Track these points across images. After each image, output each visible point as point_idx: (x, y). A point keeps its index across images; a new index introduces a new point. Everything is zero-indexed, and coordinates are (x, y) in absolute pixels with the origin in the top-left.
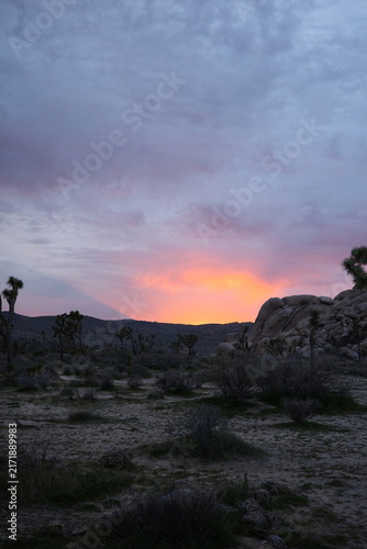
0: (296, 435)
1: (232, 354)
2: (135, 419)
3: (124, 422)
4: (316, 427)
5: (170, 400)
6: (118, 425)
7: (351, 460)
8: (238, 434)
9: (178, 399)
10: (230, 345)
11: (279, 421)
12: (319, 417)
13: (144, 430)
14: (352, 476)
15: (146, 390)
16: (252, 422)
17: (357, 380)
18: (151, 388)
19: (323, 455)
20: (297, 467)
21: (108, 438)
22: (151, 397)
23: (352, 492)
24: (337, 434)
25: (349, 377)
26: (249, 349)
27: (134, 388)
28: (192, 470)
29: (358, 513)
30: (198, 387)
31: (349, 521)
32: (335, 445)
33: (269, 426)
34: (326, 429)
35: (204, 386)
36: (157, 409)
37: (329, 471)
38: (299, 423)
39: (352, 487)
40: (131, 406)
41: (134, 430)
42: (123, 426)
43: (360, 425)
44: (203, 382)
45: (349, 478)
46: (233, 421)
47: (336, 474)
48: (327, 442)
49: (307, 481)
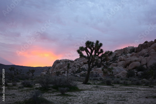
0: (62, 97)
1: (45, 75)
2: (14, 94)
3: (10, 95)
4: (68, 95)
5: (26, 88)
6: (8, 96)
8: (45, 98)
9: (28, 88)
10: (44, 73)
11: (57, 94)
12: (68, 93)
13: (17, 97)
15: (18, 86)
16: (50, 94)
17: (79, 83)
18: (20, 85)
19: (69, 103)
22: (20, 88)
24: (73, 97)
25: (77, 82)
26: (50, 74)
27: (14, 85)
30: (34, 85)
32: (72, 100)
33: (55, 95)
34: (70, 96)
35: (36, 84)
36: (21, 91)
38: (63, 94)
40: (13, 90)
41: (13, 97)
42: (10, 97)
43: (79, 94)
44: (36, 83)
46: (44, 94)
48: (70, 99)
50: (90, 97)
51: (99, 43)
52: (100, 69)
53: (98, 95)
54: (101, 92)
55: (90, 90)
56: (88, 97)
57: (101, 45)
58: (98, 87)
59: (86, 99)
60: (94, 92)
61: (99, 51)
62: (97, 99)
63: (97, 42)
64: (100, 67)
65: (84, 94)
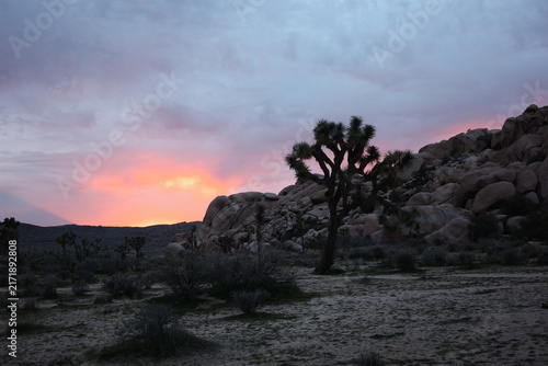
0: (246, 325)
1: (181, 254)
2: (82, 325)
3: (69, 329)
4: (266, 316)
5: (118, 303)
6: (63, 333)
7: (296, 344)
8: (190, 330)
9: (127, 302)
10: (178, 245)
11: (230, 314)
12: (268, 307)
13: (92, 335)
14: (299, 358)
15: (92, 295)
16: (204, 317)
17: (302, 270)
18: (99, 293)
19: (272, 342)
20: (248, 355)
21: (53, 347)
22: (99, 301)
24: (285, 322)
25: (294, 268)
26: (198, 248)
27: (80, 294)
30: (148, 288)
32: (283, 331)
33: (220, 320)
34: (275, 317)
35: (153, 287)
36: (105, 313)
37: (278, 356)
38: (249, 314)
40: (77, 312)
41: (81, 336)
42: (70, 333)
43: (305, 311)
44: (153, 283)
45: (296, 360)
46: (184, 318)
47: (285, 357)
48: (275, 330)
50: (345, 317)
51: (363, 126)
52: (373, 216)
53: (372, 307)
54: (382, 299)
55: (341, 293)
56: (338, 319)
57: (370, 131)
58: (369, 279)
59: (332, 325)
60: (357, 298)
61: (365, 153)
62: (369, 322)
63: (356, 122)
64: (372, 212)
65: (321, 307)
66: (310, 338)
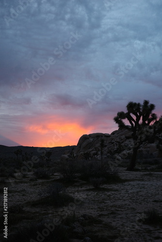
0: (96, 193)
1: (67, 160)
2: (24, 190)
3: (19, 192)
4: (105, 190)
5: (40, 181)
6: (16, 193)
7: (119, 203)
8: (70, 194)
9: (44, 181)
10: (66, 156)
11: (88, 188)
12: (105, 185)
13: (28, 195)
14: (119, 209)
15: (29, 177)
16: (77, 189)
17: (121, 169)
18: (31, 176)
19: (107, 201)
20: (96, 207)
21: (12, 199)
22: (31, 180)
23: (120, 216)
24: (113, 192)
25: (117, 168)
26: (74, 157)
27: (24, 176)
28: (50, 212)
29: (122, 225)
30: (53, 175)
31: (118, 228)
32: (112, 197)
33: (84, 190)
34: (108, 190)
35: (55, 174)
36: (34, 185)
37: (110, 208)
38: (97, 188)
39: (119, 214)
40: (22, 184)
41: (24, 195)
42: (19, 194)
43: (122, 188)
44: (55, 172)
45: (118, 210)
46: (68, 189)
47: (113, 209)
48: (109, 196)
49: (101, 213)
50: (140, 191)
51: (149, 104)
52: (154, 145)
53: (153, 187)
54: (158, 183)
55: (139, 180)
56: (137, 192)
57: (152, 107)
58: (152, 174)
59: (135, 195)
60: (146, 183)
61: (150, 117)
62: (152, 194)
63: (146, 102)
64: (153, 143)
65: (130, 186)
66: (124, 200)
